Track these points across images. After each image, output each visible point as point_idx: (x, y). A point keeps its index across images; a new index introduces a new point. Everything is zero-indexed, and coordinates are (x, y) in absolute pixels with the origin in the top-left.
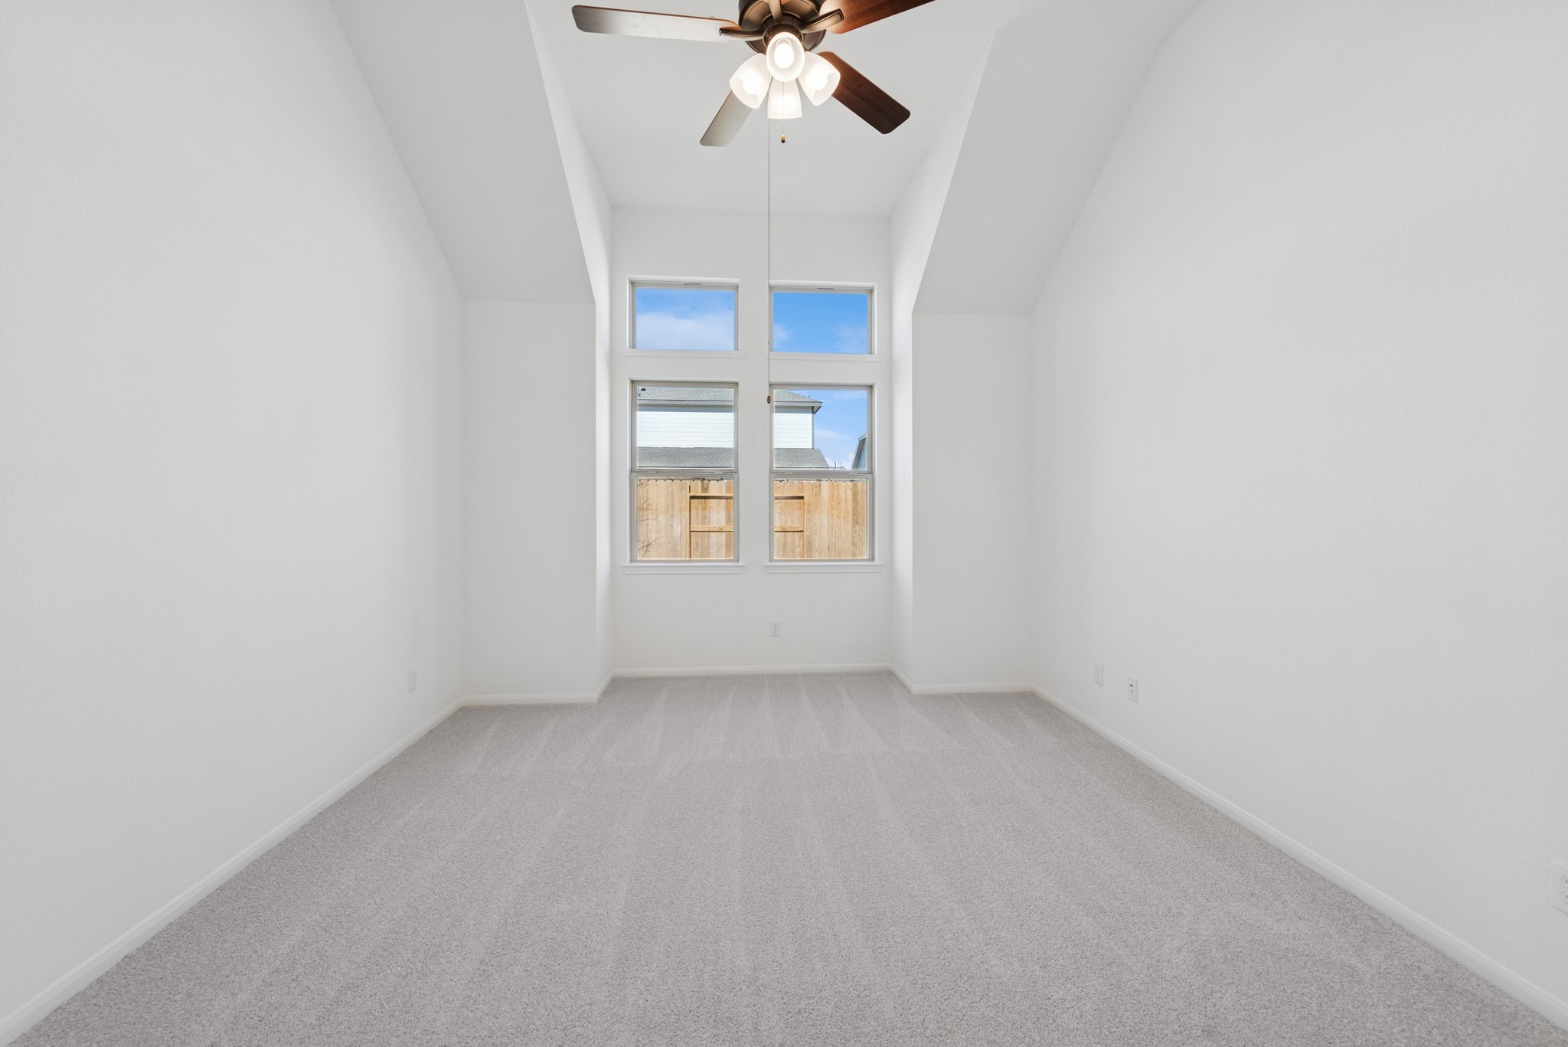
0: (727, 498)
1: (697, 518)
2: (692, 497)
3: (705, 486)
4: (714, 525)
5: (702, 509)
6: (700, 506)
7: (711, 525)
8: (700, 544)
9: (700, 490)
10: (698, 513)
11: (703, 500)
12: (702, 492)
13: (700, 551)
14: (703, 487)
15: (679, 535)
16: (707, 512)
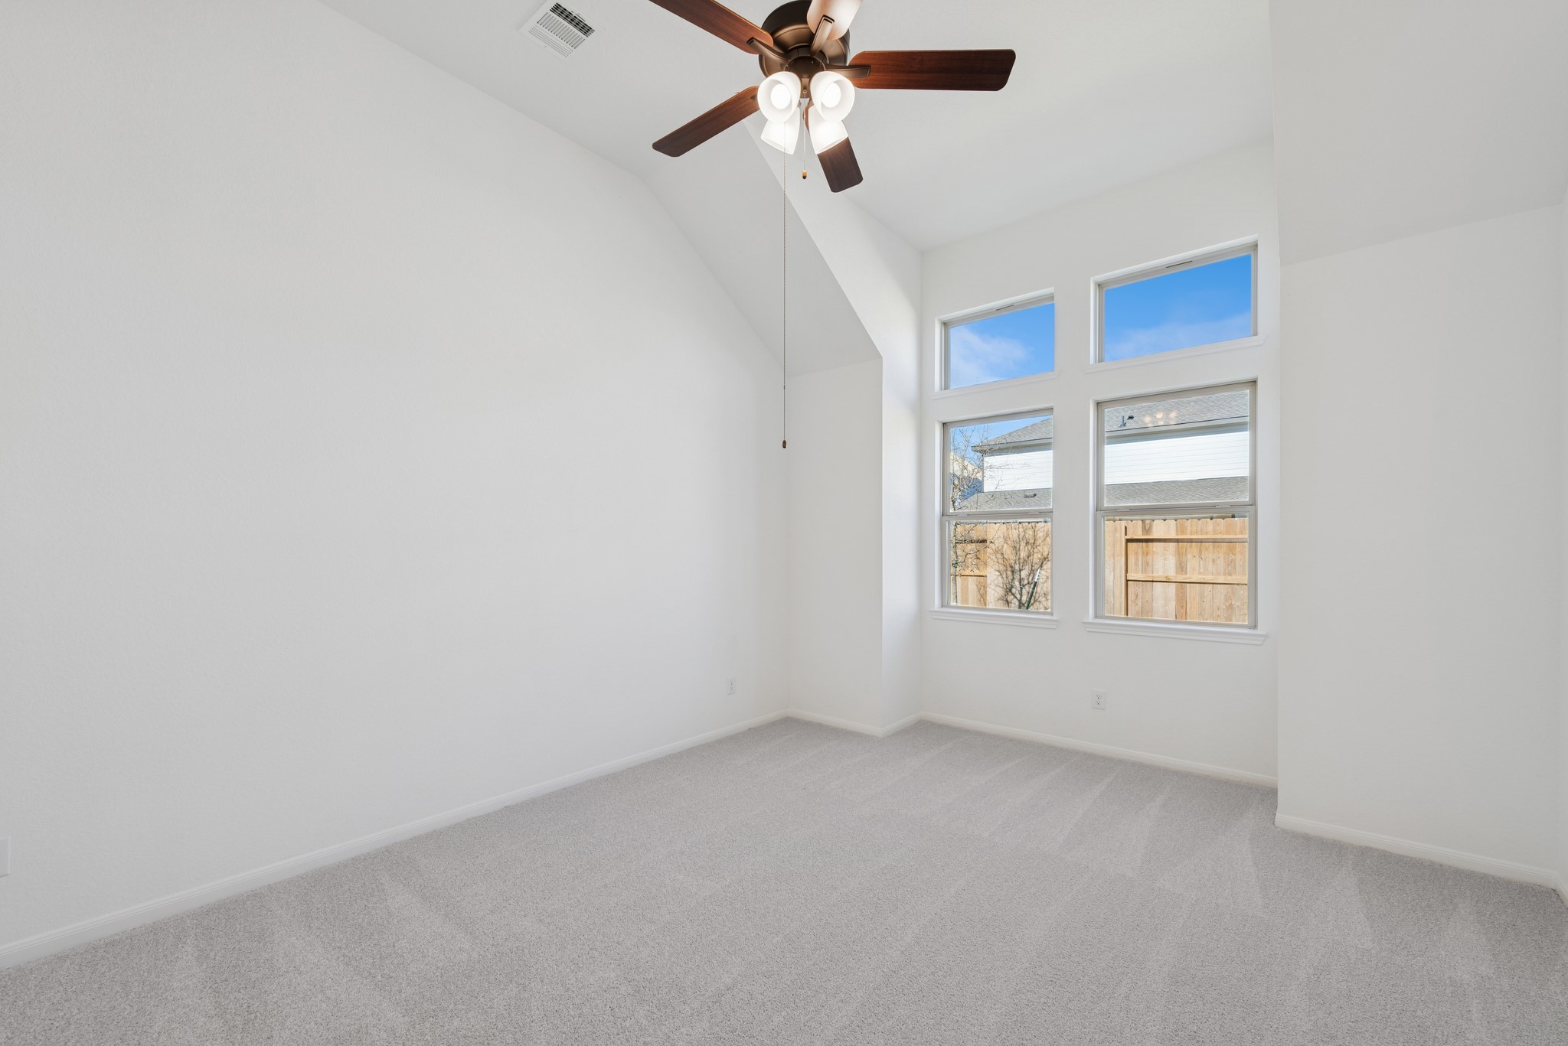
0: (1177, 541)
1: (1136, 564)
2: (1128, 541)
3: (1147, 527)
4: (1159, 574)
5: (1143, 554)
6: (1140, 552)
7: (1155, 575)
8: (1140, 596)
9: (1141, 533)
10: (1137, 559)
11: (1144, 544)
12: (1143, 534)
13: (1140, 604)
14: (1144, 528)
15: (1111, 584)
16: (1149, 557)
